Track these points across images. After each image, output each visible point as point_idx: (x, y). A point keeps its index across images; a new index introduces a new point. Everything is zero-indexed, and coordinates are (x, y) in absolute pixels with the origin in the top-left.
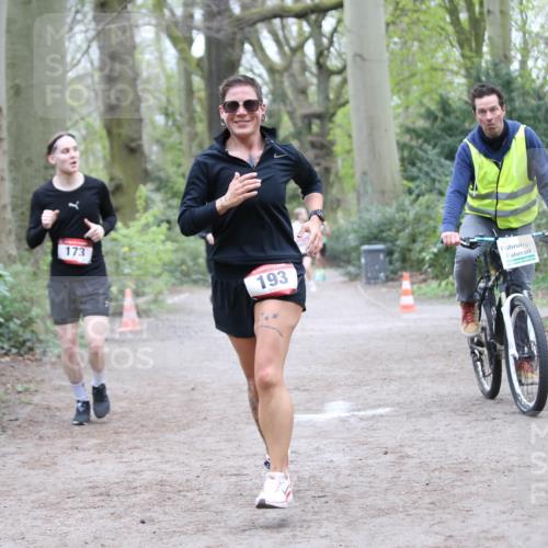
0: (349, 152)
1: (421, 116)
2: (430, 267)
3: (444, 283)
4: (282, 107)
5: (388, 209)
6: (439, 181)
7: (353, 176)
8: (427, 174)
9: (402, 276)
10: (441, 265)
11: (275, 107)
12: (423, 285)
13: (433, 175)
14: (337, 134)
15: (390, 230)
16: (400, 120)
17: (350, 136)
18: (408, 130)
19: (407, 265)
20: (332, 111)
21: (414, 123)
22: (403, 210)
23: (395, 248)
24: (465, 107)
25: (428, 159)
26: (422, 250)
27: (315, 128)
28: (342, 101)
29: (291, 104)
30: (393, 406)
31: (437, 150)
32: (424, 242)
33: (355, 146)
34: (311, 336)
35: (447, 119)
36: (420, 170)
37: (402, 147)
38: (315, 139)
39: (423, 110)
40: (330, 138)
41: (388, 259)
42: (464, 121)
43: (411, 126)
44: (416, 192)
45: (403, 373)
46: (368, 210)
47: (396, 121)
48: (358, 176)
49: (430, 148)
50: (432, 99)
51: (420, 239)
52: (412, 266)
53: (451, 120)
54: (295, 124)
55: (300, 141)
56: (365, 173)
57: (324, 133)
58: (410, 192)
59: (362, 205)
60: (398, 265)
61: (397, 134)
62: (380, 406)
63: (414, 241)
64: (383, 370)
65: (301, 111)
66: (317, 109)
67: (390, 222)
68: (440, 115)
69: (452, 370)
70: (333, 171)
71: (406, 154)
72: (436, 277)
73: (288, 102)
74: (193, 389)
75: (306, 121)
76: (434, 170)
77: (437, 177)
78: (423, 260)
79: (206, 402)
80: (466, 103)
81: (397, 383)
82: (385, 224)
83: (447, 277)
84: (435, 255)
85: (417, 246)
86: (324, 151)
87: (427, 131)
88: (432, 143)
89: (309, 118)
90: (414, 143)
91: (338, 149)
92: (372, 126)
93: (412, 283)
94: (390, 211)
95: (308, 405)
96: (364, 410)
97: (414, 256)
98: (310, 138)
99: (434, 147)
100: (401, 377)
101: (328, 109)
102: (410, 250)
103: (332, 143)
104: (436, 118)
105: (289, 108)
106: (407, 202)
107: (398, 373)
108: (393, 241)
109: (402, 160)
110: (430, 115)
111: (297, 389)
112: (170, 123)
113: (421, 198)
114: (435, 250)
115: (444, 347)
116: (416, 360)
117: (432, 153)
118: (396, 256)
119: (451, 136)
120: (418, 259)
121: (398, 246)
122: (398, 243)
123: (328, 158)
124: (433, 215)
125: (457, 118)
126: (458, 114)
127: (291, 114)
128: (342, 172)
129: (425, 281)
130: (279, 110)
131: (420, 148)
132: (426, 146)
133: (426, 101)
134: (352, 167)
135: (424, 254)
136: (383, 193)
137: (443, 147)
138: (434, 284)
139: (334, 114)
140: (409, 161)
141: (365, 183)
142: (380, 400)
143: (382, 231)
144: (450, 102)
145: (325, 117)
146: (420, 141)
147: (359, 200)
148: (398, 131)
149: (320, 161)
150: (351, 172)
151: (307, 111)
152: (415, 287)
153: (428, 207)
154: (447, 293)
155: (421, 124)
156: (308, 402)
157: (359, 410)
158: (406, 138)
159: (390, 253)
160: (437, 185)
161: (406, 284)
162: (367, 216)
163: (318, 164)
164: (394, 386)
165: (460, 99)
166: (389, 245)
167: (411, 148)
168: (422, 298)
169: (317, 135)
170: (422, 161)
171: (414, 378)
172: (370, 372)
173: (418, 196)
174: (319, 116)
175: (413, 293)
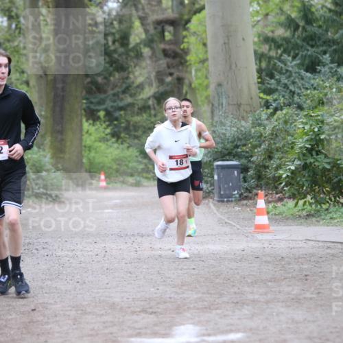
0: (204, 61)
1: (281, 24)
2: (286, 185)
3: (301, 202)
4: (134, 12)
5: (243, 123)
6: (299, 95)
7: (207, 87)
8: (286, 86)
9: (257, 194)
10: (298, 183)
11: (126, 11)
12: (279, 204)
13: (292, 88)
14: (191, 42)
15: (245, 145)
16: (259, 29)
17: (205, 45)
18: (267, 40)
19: (262, 182)
20: (186, 17)
21: (273, 32)
22: (260, 125)
23: (250, 165)
24: (328, 15)
25: (287, 71)
26: (279, 167)
27: (168, 36)
28: (197, 6)
29: (143, 9)
30: (244, 332)
31: (297, 62)
32: (280, 159)
33: (210, 55)
34: (160, 256)
35: (309, 28)
36: (279, 82)
37: (260, 57)
38: (167, 47)
39: (283, 18)
40: (184, 46)
41: (242, 175)
42: (327, 31)
43: (270, 34)
44: (274, 105)
45: (257, 297)
46: (222, 124)
47: (255, 29)
48: (212, 87)
49: (290, 58)
50: (293, 6)
51: (277, 155)
52: (267, 184)
53: (313, 29)
54: (146, 31)
55: (152, 48)
56: (220, 85)
57: (177, 41)
58: (267, 105)
59: (216, 119)
60: (253, 182)
61: (255, 43)
62: (231, 331)
63: (270, 158)
64: (235, 293)
65: (154, 17)
66: (170, 14)
67: (246, 137)
68: (302, 23)
69: (308, 295)
70: (186, 81)
71: (264, 65)
72: (293, 196)
73: (140, 6)
74: (33, 310)
75: (159, 28)
76: (294, 83)
77: (297, 91)
78: (280, 177)
79: (47, 323)
80: (330, 10)
81: (250, 308)
82: (240, 139)
83: (305, 197)
84: (293, 172)
85: (274, 163)
86: (178, 59)
87: (286, 40)
88: (292, 54)
89: (161, 24)
90: (273, 53)
91: (191, 58)
92: (229, 34)
93: (268, 202)
94: (246, 125)
95: (156, 328)
96: (215, 335)
97: (270, 173)
98: (162, 46)
99: (294, 58)
100: (254, 301)
101: (181, 15)
102: (266, 167)
103: (187, 52)
104: (297, 27)
105: (140, 13)
106: (264, 116)
107: (251, 297)
108: (248, 157)
109: (260, 71)
110: (291, 24)
111: (144, 311)
112: (14, 26)
113: (279, 113)
114: (293, 168)
115: (301, 270)
116: (270, 284)
117: (292, 64)
118: (251, 172)
119: (312, 46)
120: (274, 177)
121: (253, 162)
122: (254, 159)
123: (181, 68)
124: (291, 131)
125: (320, 27)
126: (320, 23)
127: (143, 20)
128: (195, 83)
129: (281, 200)
130: (131, 16)
131: (279, 59)
132: (285, 56)
133: (286, 7)
134: (207, 78)
135: (281, 172)
136: (239, 105)
137: (304, 57)
138: (291, 203)
139: (188, 21)
140: (267, 72)
141: (219, 95)
142: (232, 325)
143: (237, 147)
144: (313, 9)
145: (179, 23)
146: (279, 52)
147: (212, 112)
148: (256, 39)
149: (172, 71)
150: (206, 83)
151: (161, 17)
152: (271, 206)
153: (286, 122)
154: (304, 213)
155: (281, 32)
156: (155, 325)
157: (209, 335)
158: (265, 48)
159: (244, 170)
160: (296, 98)
161: (261, 203)
162: (221, 130)
163: (171, 74)
164: (246, 311)
165: (323, 6)
166: (244, 161)
167: (270, 58)
168: (277, 218)
169: (170, 42)
170: (281, 73)
171: (267, 302)
172: (221, 295)
173: (276, 110)
174: (172, 23)
175: (268, 213)
